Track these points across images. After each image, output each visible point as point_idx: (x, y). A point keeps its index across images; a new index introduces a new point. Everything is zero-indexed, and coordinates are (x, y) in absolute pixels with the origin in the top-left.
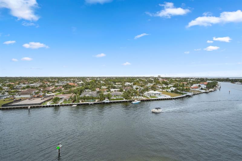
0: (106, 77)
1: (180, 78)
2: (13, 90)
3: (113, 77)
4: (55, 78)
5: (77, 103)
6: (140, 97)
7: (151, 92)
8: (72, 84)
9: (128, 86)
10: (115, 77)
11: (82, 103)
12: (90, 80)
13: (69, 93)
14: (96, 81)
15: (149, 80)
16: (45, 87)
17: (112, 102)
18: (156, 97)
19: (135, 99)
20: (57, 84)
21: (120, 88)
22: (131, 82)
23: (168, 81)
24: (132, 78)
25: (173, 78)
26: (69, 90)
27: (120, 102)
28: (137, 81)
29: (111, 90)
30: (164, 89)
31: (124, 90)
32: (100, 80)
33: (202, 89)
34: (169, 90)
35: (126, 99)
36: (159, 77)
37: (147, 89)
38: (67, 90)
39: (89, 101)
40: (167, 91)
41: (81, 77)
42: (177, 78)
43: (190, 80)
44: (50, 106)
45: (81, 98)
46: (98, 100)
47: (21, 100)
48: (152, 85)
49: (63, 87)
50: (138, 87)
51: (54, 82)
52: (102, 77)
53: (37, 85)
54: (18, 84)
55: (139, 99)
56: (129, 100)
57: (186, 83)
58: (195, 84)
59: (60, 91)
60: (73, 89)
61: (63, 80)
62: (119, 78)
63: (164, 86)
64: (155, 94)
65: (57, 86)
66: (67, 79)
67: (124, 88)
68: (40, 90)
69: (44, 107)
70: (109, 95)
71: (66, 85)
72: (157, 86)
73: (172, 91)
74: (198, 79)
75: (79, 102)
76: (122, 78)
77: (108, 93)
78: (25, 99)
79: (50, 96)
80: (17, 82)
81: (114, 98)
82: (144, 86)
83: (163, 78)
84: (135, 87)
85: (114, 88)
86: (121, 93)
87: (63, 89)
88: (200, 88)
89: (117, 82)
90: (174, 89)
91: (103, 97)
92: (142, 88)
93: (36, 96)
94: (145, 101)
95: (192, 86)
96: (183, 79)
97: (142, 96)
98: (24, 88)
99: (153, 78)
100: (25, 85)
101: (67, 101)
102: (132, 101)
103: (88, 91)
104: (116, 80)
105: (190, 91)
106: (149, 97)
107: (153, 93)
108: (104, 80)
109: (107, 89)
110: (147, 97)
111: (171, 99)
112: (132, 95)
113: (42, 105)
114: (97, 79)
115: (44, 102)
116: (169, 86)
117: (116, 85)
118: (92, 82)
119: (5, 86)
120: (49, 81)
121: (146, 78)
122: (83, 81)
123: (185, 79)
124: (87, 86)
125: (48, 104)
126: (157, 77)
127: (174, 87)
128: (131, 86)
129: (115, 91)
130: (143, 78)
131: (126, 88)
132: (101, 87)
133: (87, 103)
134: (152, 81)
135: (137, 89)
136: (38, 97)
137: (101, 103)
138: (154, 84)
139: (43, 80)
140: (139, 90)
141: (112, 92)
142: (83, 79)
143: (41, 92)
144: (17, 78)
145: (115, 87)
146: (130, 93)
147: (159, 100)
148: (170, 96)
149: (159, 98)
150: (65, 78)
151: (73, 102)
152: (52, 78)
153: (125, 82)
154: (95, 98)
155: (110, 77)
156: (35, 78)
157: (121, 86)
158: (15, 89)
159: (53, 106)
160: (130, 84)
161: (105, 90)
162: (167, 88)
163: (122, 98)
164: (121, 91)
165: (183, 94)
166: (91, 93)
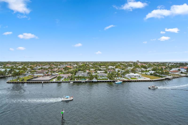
0: (93, 62)
1: (158, 63)
2: (33, 70)
3: (99, 62)
4: (58, 62)
5: (73, 81)
6: (122, 78)
7: (132, 74)
8: (69, 67)
9: (111, 69)
10: (100, 62)
11: (77, 81)
12: (81, 64)
13: (68, 73)
14: (86, 65)
15: (129, 64)
16: (52, 69)
17: (99, 81)
18: (136, 79)
19: (118, 80)
20: (59, 67)
21: (105, 70)
22: (113, 66)
23: (147, 66)
24: (113, 62)
25: (151, 63)
26: (67, 71)
27: (106, 82)
28: (119, 65)
29: (98, 72)
30: (143, 72)
31: (108, 72)
32: (89, 64)
33: (182, 73)
34: (148, 73)
35: (110, 79)
36: (138, 62)
37: (128, 72)
38: (66, 71)
39: (81, 80)
40: (146, 74)
41: (75, 62)
42: (155, 63)
43: (168, 65)
44: (55, 82)
45: (76, 78)
46: (88, 79)
47: (37, 77)
48: (132, 68)
49: (64, 68)
50: (120, 70)
51: (57, 65)
52: (90, 62)
53: (47, 67)
54: (36, 66)
55: (121, 80)
56: (113, 80)
57: (165, 67)
58: (174, 68)
59: (61, 71)
60: (70, 70)
61: (63, 63)
62: (103, 62)
63: (143, 69)
64: (135, 76)
65: (59, 68)
66: (66, 63)
67: (108, 70)
68: (49, 71)
69: (51, 82)
70: (96, 75)
71: (65, 68)
72: (136, 70)
73: (151, 74)
74: (177, 63)
75: (75, 80)
76: (106, 62)
77: (96, 74)
78: (40, 76)
79: (55, 75)
80: (35, 65)
81: (101, 78)
82: (124, 69)
83: (141, 63)
84: (117, 70)
85: (100, 71)
86: (105, 74)
87: (63, 70)
88: (180, 72)
89: (102, 66)
90: (153, 72)
91: (92, 77)
92: (123, 71)
93: (47, 74)
94: (127, 81)
95: (171, 69)
96: (161, 63)
97: (124, 77)
98: (39, 69)
99: (132, 62)
100: (40, 67)
101: (66, 79)
102: (115, 81)
103: (81, 72)
104: (101, 64)
105: (170, 74)
106: (130, 79)
107: (133, 75)
108: (92, 64)
109: (94, 71)
110: (128, 78)
111: (151, 81)
112: (115, 77)
113: (50, 81)
114: (86, 63)
115: (52, 79)
116: (148, 70)
117: (101, 68)
118: (84, 65)
119: (28, 67)
120: (54, 65)
121: (126, 62)
122: (76, 65)
123: (164, 64)
124: (80, 68)
125: (54, 80)
126: (136, 61)
127: (152, 70)
128: (114, 69)
129: (101, 73)
130: (123, 63)
131: (109, 70)
132: (90, 69)
133: (80, 81)
134: (132, 65)
135: (119, 71)
136: (48, 75)
137: (90, 82)
138: (134, 68)
139: (50, 64)
140: (120, 72)
141: (99, 73)
142: (77, 63)
143: (50, 72)
144: (35, 62)
145: (101, 69)
146: (113, 75)
147: (139, 81)
148: (149, 78)
149: (139, 79)
150: (64, 62)
151: (71, 80)
152: (56, 62)
153: (108, 66)
154: (86, 78)
155: (96, 62)
156: (46, 62)
157: (105, 69)
158: (34, 70)
159: (57, 82)
160: (113, 67)
161: (93, 72)
162: (146, 71)
163: (107, 78)
164: (106, 73)
165: (162, 77)
166: (83, 73)
